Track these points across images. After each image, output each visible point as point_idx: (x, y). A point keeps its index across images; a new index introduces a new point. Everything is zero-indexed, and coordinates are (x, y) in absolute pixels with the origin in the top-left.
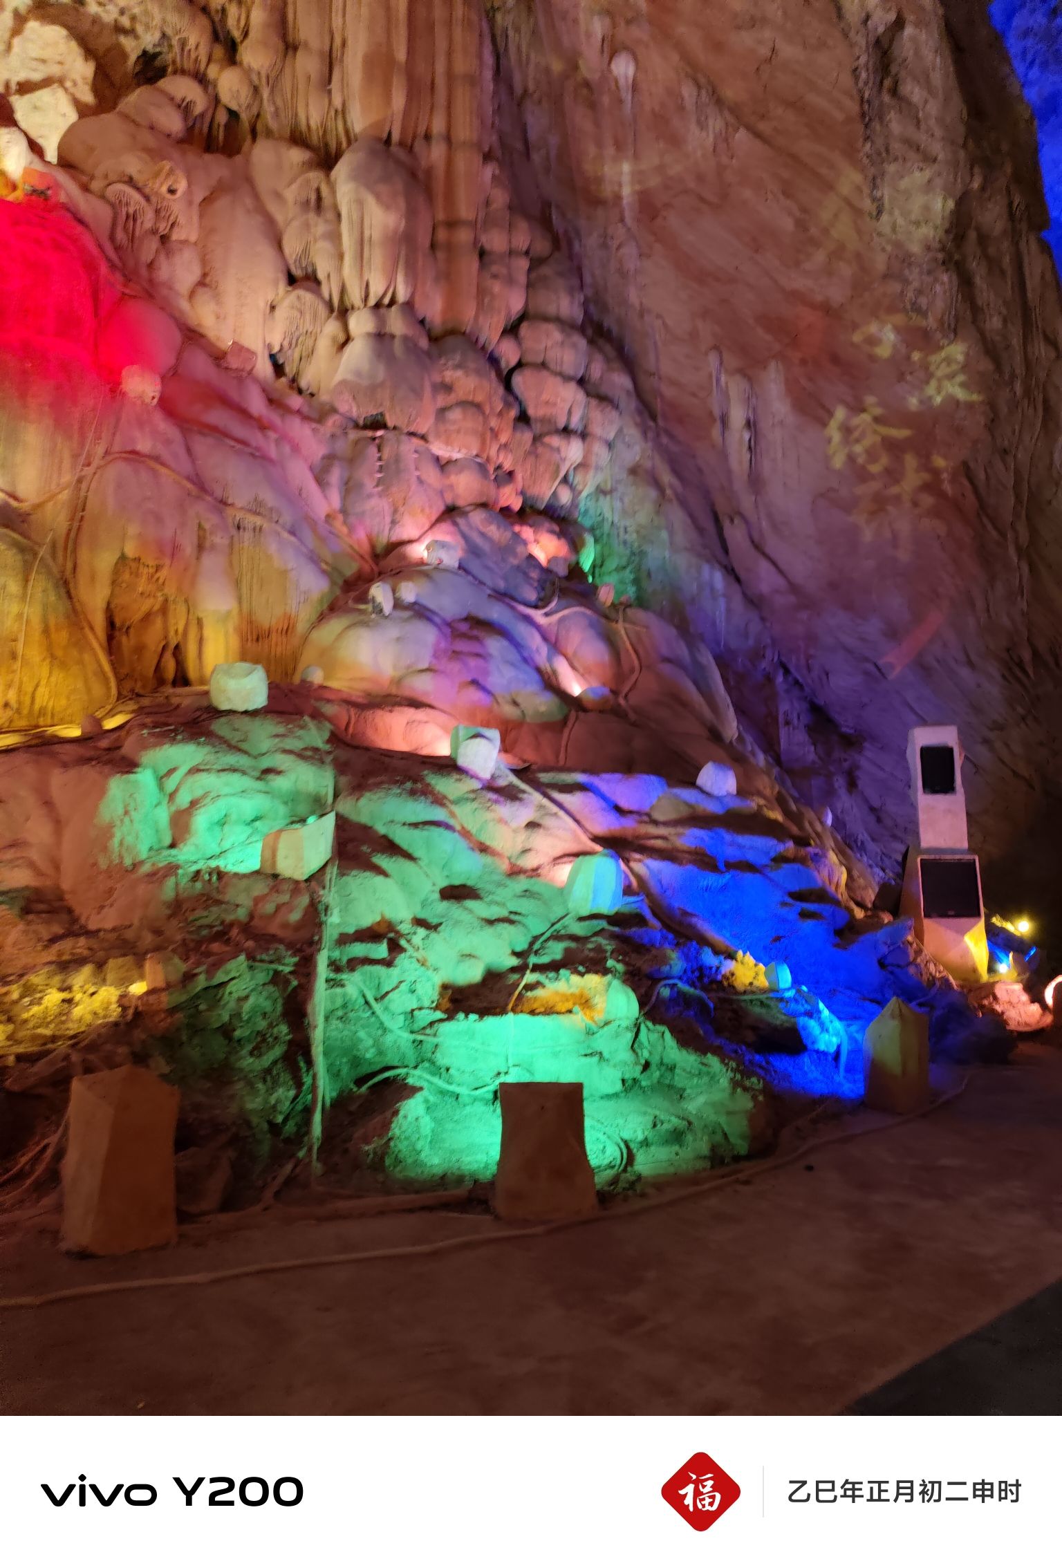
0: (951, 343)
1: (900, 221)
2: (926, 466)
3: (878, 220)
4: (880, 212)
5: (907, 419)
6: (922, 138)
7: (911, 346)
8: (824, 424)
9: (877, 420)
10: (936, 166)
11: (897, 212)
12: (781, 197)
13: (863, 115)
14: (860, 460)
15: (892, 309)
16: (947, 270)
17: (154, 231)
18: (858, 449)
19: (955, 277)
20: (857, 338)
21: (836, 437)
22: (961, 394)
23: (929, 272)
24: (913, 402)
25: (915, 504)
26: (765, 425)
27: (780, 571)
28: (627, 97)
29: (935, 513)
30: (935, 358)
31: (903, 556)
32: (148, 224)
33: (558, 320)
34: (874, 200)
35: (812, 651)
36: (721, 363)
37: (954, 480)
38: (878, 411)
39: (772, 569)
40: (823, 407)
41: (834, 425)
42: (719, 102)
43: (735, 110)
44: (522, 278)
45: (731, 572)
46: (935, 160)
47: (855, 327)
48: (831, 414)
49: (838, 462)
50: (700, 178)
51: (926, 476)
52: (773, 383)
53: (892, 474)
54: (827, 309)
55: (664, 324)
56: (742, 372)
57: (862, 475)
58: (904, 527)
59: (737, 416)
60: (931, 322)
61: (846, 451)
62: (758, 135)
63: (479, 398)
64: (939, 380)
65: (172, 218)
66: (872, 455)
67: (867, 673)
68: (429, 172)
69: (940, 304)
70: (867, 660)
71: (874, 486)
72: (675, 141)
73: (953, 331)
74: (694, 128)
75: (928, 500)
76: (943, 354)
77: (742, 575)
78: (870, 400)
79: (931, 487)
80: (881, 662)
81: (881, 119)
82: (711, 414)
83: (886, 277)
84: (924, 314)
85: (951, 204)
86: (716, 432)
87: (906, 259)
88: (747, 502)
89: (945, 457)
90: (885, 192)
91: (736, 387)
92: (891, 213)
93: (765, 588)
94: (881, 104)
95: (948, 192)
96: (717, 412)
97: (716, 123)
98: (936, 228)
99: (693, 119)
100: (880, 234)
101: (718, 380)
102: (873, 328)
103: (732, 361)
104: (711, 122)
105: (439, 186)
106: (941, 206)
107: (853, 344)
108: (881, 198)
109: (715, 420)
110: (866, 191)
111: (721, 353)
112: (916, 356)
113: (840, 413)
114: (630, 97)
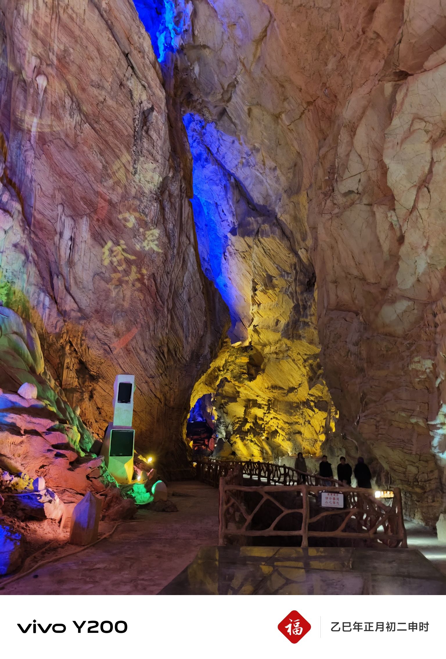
0: (155, 229)
1: (142, 179)
2: (139, 271)
3: (134, 176)
4: (135, 173)
5: (134, 252)
6: (155, 152)
7: (140, 226)
8: (103, 247)
9: (123, 250)
10: (158, 164)
11: (141, 175)
12: (99, 155)
13: (134, 136)
14: (115, 264)
15: (135, 210)
16: (157, 202)
18: (115, 259)
19: (159, 206)
20: (120, 217)
21: (107, 253)
22: (156, 248)
23: (150, 201)
24: (138, 247)
25: (133, 285)
26: (78, 241)
27: (76, 302)
28: (41, 93)
29: (140, 290)
30: (148, 233)
31: (126, 305)
34: (134, 168)
35: (84, 338)
36: (63, 211)
37: (148, 279)
38: (124, 247)
39: (72, 300)
40: (103, 240)
41: (107, 247)
42: (80, 110)
43: (86, 116)
45: (54, 299)
46: (158, 162)
47: (120, 213)
48: (106, 243)
49: (106, 262)
50: (67, 136)
51: (139, 276)
52: (84, 225)
53: (127, 272)
54: (110, 202)
55: (41, 187)
56: (72, 217)
57: (115, 271)
58: (128, 293)
59: (67, 234)
60: (148, 219)
61: (110, 259)
62: (94, 128)
64: (149, 241)
66: (120, 263)
67: (105, 350)
69: (152, 213)
70: (106, 344)
71: (119, 275)
72: (59, 118)
73: (156, 224)
74: (67, 115)
75: (138, 285)
76: (151, 232)
77: (59, 301)
78: (122, 242)
79: (140, 280)
80: (111, 346)
81: (141, 140)
82: (55, 230)
83: (135, 197)
84: (146, 216)
85: (161, 179)
86: (57, 238)
87: (143, 194)
88: (65, 270)
89: (147, 270)
90: (139, 167)
91: (68, 222)
92: (139, 175)
93: (67, 308)
94: (142, 134)
95: (160, 175)
96: (58, 230)
97: (77, 117)
98: (155, 185)
99: (68, 112)
100: (134, 181)
101: (61, 217)
102: (127, 215)
103: (68, 211)
104: (75, 116)
106: (157, 179)
107: (118, 219)
108: (136, 169)
109: (57, 233)
110: (131, 164)
111: (64, 206)
112: (141, 230)
113: (110, 244)
114: (42, 94)
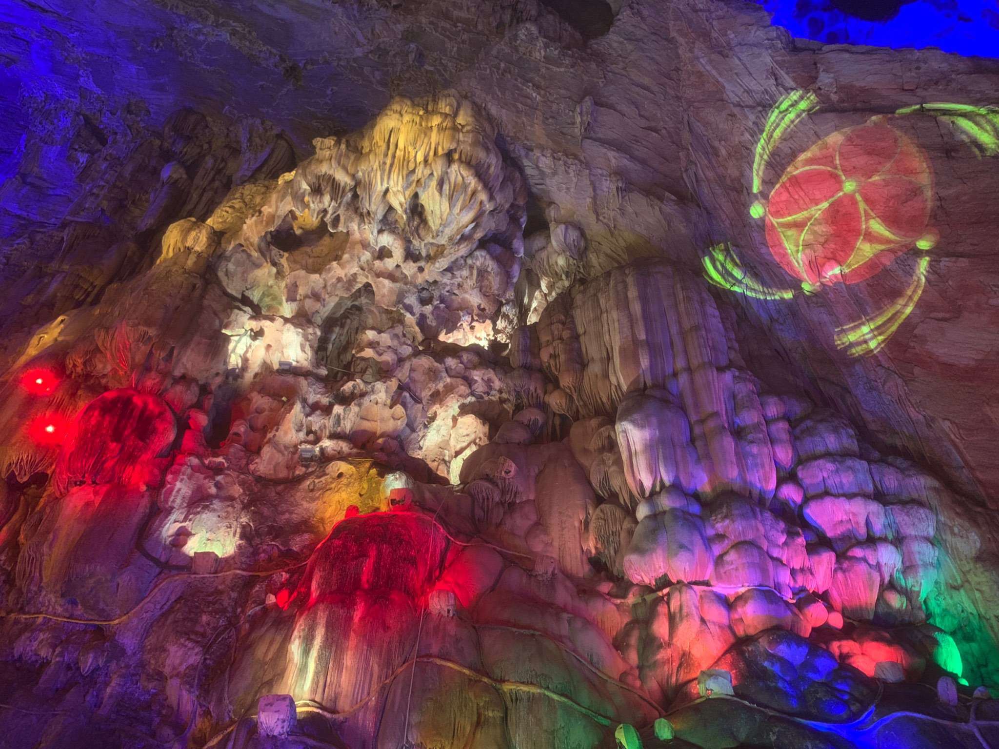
17: (502, 503)
32: (497, 499)
33: (828, 455)
44: (785, 436)
55: (952, 422)
63: (750, 536)
65: (515, 489)
68: (680, 396)
105: (689, 400)
